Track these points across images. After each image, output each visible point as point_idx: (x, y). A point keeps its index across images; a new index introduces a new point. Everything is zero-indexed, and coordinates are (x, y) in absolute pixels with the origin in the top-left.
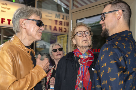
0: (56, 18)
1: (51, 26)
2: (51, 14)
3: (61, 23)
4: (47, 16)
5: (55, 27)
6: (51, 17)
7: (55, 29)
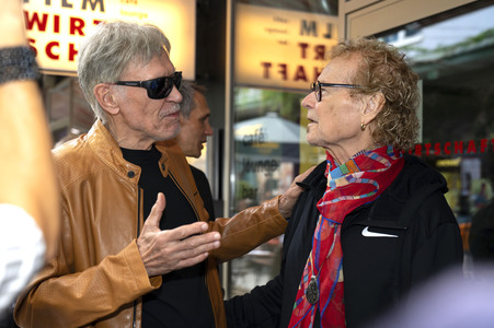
0: (302, 34)
1: (284, 66)
2: (285, 21)
3: (321, 52)
4: (270, 31)
5: (301, 69)
6: (284, 32)
7: (301, 74)
